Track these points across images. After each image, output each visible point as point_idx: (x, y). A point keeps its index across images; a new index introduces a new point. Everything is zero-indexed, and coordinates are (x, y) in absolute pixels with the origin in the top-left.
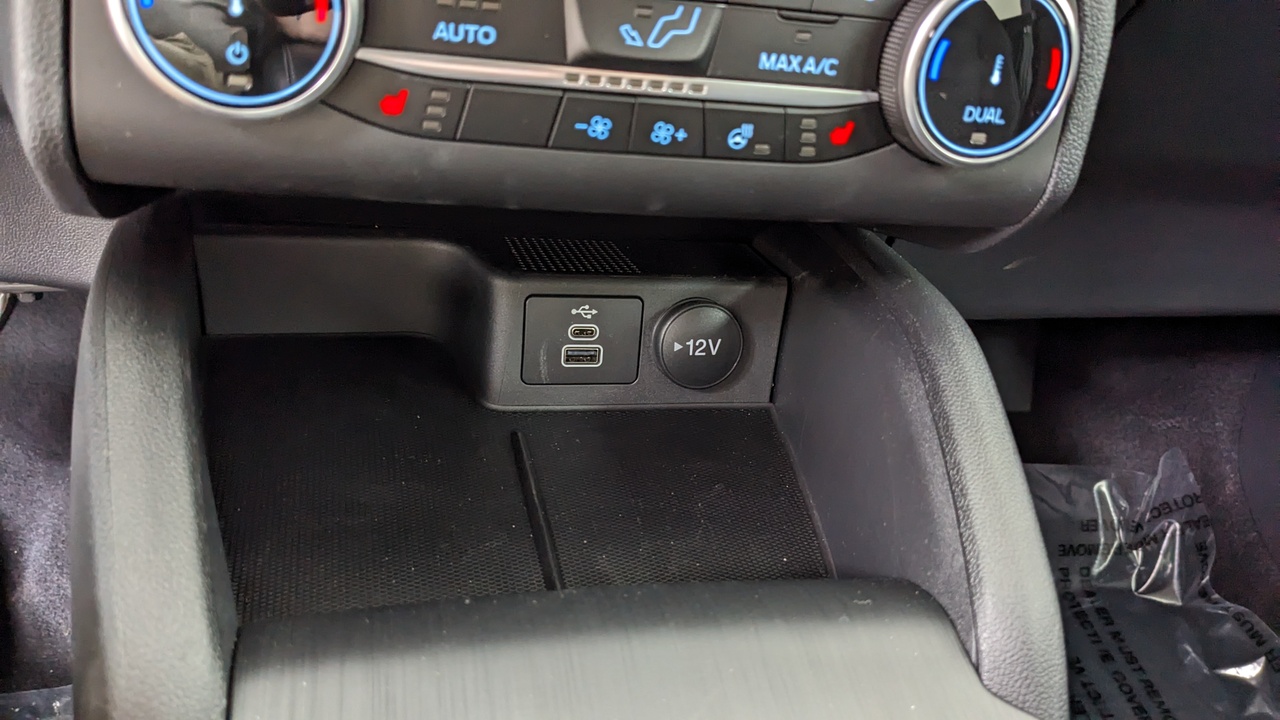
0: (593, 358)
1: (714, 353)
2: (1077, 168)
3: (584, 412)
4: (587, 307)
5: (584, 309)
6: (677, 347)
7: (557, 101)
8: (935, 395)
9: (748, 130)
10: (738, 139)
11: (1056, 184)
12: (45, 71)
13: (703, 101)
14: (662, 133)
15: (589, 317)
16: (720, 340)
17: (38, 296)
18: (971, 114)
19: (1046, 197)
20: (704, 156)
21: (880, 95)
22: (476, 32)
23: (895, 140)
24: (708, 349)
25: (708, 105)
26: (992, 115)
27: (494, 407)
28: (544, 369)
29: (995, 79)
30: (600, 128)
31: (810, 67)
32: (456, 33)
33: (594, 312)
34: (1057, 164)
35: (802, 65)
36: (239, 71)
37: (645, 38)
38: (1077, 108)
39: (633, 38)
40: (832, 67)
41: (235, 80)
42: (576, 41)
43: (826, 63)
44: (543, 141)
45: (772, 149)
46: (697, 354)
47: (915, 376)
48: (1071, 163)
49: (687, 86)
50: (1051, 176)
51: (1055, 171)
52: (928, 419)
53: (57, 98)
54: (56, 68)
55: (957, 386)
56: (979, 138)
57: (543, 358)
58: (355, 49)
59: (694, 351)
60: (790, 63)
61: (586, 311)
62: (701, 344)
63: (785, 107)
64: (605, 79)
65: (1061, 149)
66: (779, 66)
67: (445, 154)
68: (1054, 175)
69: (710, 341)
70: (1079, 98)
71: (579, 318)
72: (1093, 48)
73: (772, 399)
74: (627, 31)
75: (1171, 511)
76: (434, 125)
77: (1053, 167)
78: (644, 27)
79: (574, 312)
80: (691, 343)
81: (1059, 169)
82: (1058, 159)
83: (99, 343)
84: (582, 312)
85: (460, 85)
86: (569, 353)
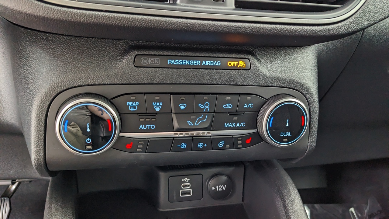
0: (189, 193)
1: (224, 189)
2: (315, 142)
3: (188, 210)
4: (187, 178)
5: (186, 179)
6: (213, 188)
7: (172, 141)
8: (285, 206)
9: (223, 142)
10: (221, 145)
11: (310, 147)
12: (39, 147)
13: (210, 136)
14: (200, 145)
15: (187, 181)
16: (225, 186)
17: (30, 181)
18: (282, 134)
19: (308, 150)
20: (213, 150)
21: (258, 130)
22: (150, 126)
23: (264, 141)
24: (222, 188)
25: (212, 137)
26: (288, 134)
27: (161, 210)
28: (175, 198)
29: (287, 125)
30: (184, 146)
31: (238, 125)
32: (145, 127)
33: (189, 180)
34: (309, 142)
35: (236, 125)
36: (89, 145)
37: (194, 124)
38: (312, 127)
39: (191, 124)
40: (244, 125)
41: (88, 147)
42: (176, 125)
43: (242, 124)
44: (169, 151)
45: (230, 146)
46: (219, 190)
47: (279, 199)
48: (313, 141)
49: (206, 133)
50: (308, 145)
51: (309, 144)
52: (284, 214)
53: (42, 153)
54: (42, 146)
55: (291, 203)
56: (285, 140)
57: (174, 194)
58: (119, 134)
59: (218, 189)
60: (232, 125)
61: (186, 180)
62: (220, 187)
63: (232, 135)
64: (184, 133)
65: (310, 138)
66: (230, 126)
67: (143, 156)
68: (309, 145)
69: (223, 186)
70: (312, 125)
71: (185, 182)
72: (314, 112)
73: (243, 201)
74: (189, 122)
75: (374, 216)
76: (140, 150)
77: (308, 143)
78: (193, 121)
79: (183, 180)
80: (217, 187)
81: (310, 143)
82: (309, 140)
83: (51, 213)
84: (185, 180)
85: (146, 139)
86: (182, 192)
